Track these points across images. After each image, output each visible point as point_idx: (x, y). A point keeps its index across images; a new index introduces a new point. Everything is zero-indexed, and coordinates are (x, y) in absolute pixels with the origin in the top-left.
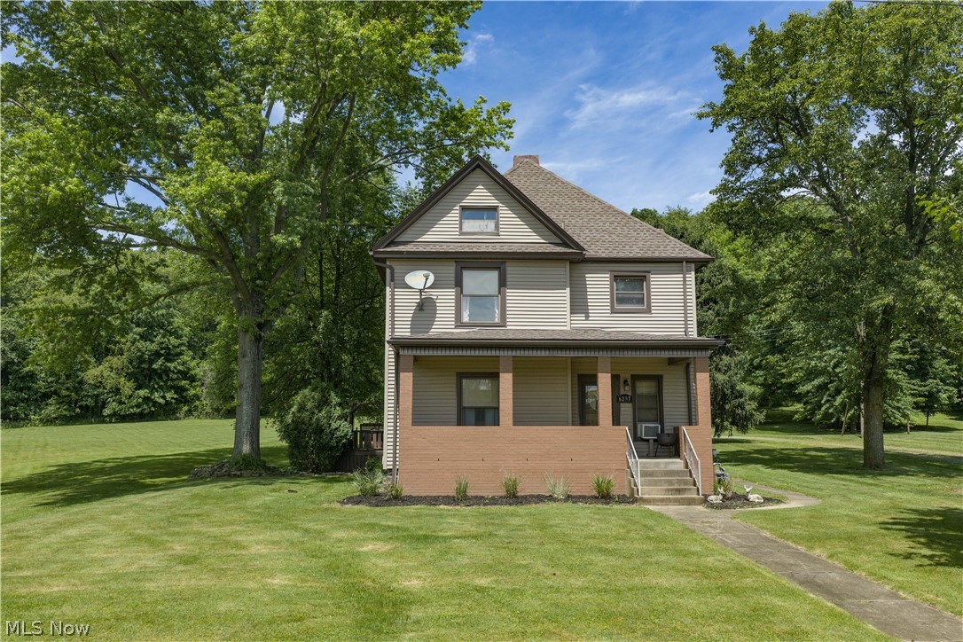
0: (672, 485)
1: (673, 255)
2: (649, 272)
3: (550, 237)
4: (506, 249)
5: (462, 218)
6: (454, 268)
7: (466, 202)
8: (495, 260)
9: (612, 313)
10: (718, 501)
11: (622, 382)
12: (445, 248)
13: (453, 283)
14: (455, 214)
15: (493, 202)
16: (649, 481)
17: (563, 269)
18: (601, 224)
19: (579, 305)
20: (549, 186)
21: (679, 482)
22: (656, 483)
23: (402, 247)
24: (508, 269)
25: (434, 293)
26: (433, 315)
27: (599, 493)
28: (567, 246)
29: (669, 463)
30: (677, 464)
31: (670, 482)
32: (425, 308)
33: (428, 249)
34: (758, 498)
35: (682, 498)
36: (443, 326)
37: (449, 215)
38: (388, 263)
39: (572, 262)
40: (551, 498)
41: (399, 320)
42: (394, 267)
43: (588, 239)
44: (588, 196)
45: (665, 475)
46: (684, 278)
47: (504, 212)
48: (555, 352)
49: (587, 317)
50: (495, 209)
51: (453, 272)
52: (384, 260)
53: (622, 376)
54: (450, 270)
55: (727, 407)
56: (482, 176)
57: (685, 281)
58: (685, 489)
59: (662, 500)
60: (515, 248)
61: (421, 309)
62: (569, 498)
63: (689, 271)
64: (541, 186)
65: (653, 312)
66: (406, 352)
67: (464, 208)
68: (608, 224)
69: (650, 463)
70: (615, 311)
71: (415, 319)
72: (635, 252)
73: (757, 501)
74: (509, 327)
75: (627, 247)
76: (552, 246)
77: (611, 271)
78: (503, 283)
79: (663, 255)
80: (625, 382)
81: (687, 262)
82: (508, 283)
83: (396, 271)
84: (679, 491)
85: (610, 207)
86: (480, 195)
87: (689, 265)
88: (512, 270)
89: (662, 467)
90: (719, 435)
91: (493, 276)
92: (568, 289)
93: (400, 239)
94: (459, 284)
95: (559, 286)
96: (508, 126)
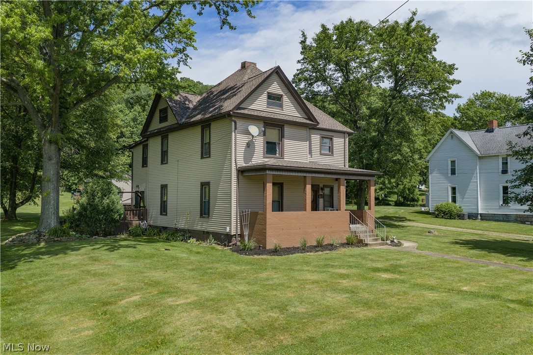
1: (341, 130)
2: (333, 136)
3: (304, 115)
4: (288, 118)
5: (268, 98)
6: (263, 126)
7: (270, 90)
9: (320, 155)
11: (320, 188)
13: (263, 133)
14: (264, 97)
15: (281, 92)
17: (306, 132)
24: (285, 128)
26: (253, 150)
28: (312, 121)
29: (362, 227)
30: (364, 227)
31: (370, 236)
32: (250, 146)
36: (258, 156)
37: (262, 96)
38: (233, 119)
42: (237, 121)
46: (345, 140)
47: (286, 99)
50: (281, 96)
53: (320, 185)
54: (261, 126)
56: (277, 77)
57: (345, 142)
58: (378, 238)
61: (248, 147)
65: (333, 155)
67: (269, 94)
70: (321, 153)
71: (246, 152)
74: (285, 159)
77: (321, 134)
78: (283, 136)
79: (338, 129)
80: (322, 188)
82: (285, 136)
83: (237, 124)
84: (376, 240)
86: (275, 87)
87: (346, 135)
92: (308, 142)
94: (265, 134)
95: (305, 140)
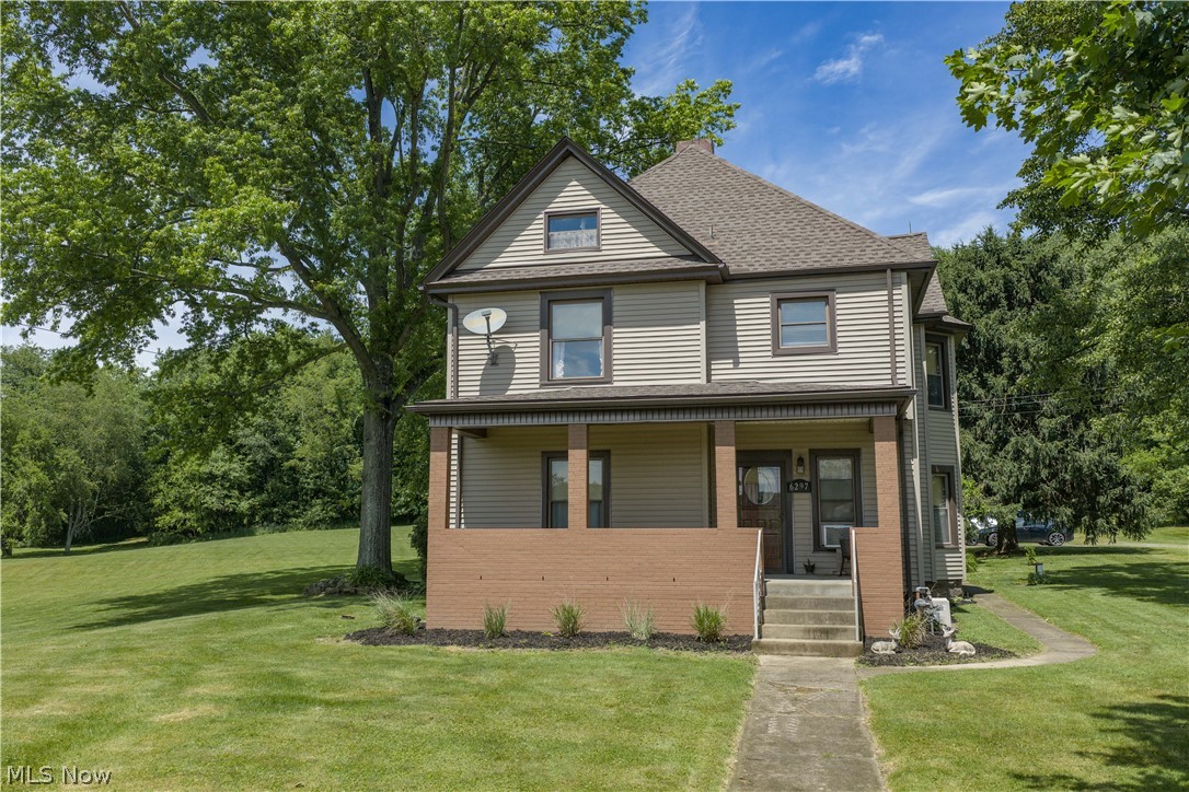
0: (821, 622)
1: (872, 261)
2: (833, 290)
3: (674, 248)
4: (608, 269)
5: (549, 228)
6: (538, 302)
7: (554, 207)
8: (598, 288)
9: (774, 355)
10: (888, 652)
11: (795, 462)
12: (523, 274)
13: (538, 323)
14: (538, 225)
15: (592, 203)
16: (784, 615)
17: (696, 294)
18: (773, 225)
19: (721, 345)
20: (713, 178)
21: (833, 618)
22: (795, 619)
23: (466, 277)
24: (615, 298)
25: (511, 340)
26: (510, 371)
27: (702, 632)
28: (697, 258)
29: (829, 586)
30: (844, 588)
31: (818, 618)
32: (500, 361)
33: (499, 277)
34: (966, 649)
35: (825, 645)
36: (525, 384)
37: (531, 227)
38: (450, 301)
39: (710, 283)
40: (624, 638)
41: (466, 380)
42: (458, 306)
43: (745, 247)
44: (766, 187)
45: (816, 607)
46: (891, 295)
47: (609, 217)
48: (650, 416)
49: (736, 364)
50: (594, 213)
51: (538, 307)
52: (443, 298)
53: (794, 451)
54: (532, 306)
55: (1102, 499)
56: (577, 167)
57: (891, 300)
58: (837, 630)
59: (792, 647)
60: (621, 268)
61: (494, 364)
62: (655, 639)
63: (896, 284)
64: (702, 179)
65: (840, 351)
66: (438, 423)
67: (551, 217)
68: (783, 224)
69: (798, 586)
70: (779, 352)
71: (486, 378)
72: (814, 261)
73: (963, 652)
74: (616, 384)
75: (802, 255)
76: (676, 260)
77: (772, 292)
78: (608, 320)
79: (856, 262)
80: (801, 461)
81: (892, 270)
82: (615, 319)
83: (457, 310)
84: (826, 633)
85: (795, 200)
86: (574, 194)
87: (897, 275)
88: (620, 299)
89: (817, 594)
90: (1093, 540)
91: (595, 310)
92: (703, 323)
93: (464, 266)
94: (546, 323)
95: (690, 319)
96: (727, 115)
